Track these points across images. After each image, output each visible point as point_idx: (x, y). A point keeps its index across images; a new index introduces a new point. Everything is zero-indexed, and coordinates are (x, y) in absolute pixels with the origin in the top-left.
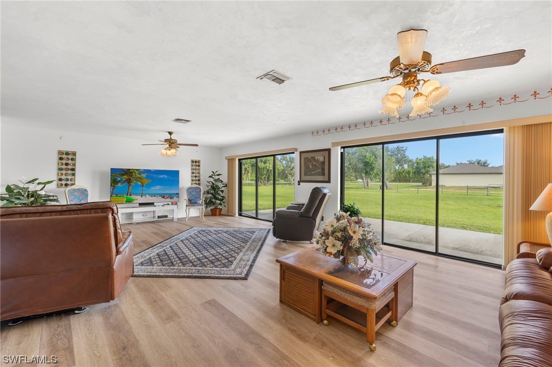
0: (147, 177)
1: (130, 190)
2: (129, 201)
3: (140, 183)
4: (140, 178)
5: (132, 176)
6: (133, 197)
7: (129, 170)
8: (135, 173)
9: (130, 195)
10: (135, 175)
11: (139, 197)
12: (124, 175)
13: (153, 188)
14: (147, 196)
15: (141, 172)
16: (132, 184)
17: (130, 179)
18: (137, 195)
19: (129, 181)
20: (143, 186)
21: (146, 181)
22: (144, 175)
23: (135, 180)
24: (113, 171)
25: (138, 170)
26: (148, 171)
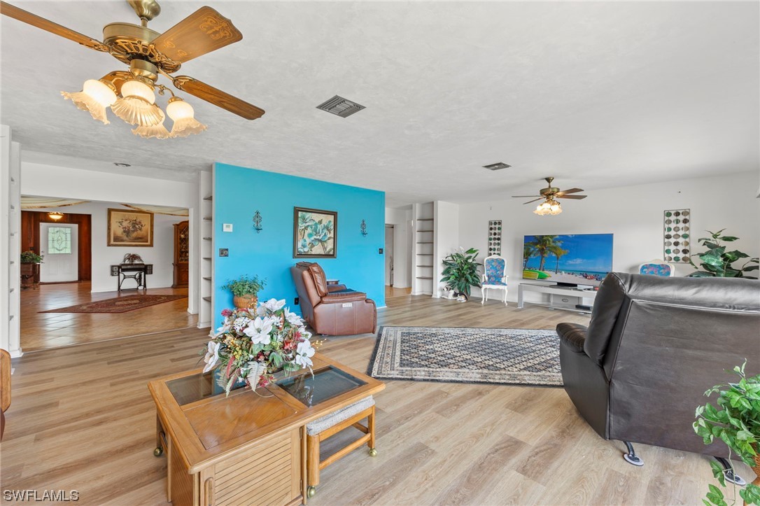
0: (563, 247)
1: (543, 264)
2: (542, 278)
3: (554, 255)
4: (555, 248)
5: (545, 245)
6: (546, 273)
7: (542, 236)
8: (549, 241)
9: (543, 270)
10: (549, 244)
11: (552, 274)
12: (536, 244)
13: (570, 262)
14: (563, 272)
15: (557, 239)
16: (545, 255)
17: (543, 249)
18: (550, 270)
19: (542, 251)
20: (558, 258)
21: (563, 252)
22: (559, 244)
23: (549, 250)
24: (527, 238)
25: (552, 237)
26: (564, 238)
